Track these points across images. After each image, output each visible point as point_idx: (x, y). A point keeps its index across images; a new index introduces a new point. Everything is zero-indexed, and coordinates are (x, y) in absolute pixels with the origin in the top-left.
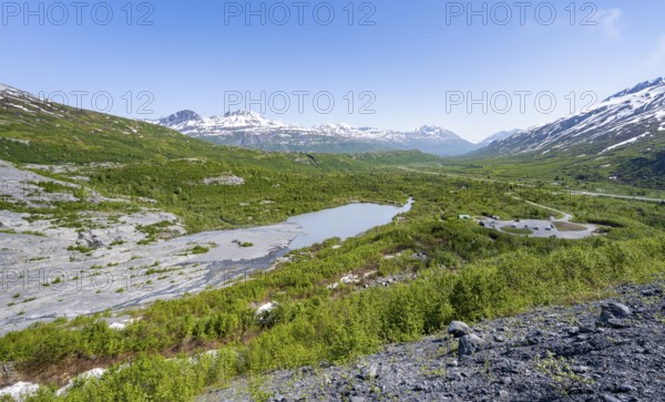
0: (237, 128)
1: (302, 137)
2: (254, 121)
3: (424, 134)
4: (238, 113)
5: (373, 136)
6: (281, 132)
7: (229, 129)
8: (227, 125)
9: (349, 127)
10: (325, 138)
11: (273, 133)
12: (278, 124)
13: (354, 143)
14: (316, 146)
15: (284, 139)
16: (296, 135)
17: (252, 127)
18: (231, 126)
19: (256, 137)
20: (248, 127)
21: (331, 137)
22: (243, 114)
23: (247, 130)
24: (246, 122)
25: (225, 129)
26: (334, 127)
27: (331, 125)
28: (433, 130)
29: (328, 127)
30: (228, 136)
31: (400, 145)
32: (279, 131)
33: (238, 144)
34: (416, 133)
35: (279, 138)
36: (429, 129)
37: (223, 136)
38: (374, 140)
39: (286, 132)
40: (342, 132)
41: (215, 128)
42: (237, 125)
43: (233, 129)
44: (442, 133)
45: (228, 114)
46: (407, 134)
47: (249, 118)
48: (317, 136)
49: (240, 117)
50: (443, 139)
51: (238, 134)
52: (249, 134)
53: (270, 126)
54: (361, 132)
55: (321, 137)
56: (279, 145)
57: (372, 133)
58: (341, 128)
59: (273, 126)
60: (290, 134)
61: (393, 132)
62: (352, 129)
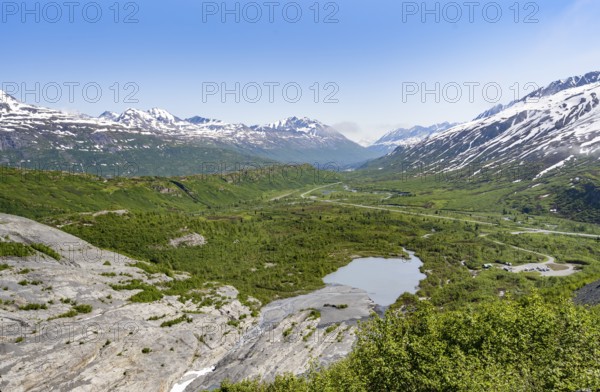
1: (99, 137)
3: (294, 132)
5: (214, 134)
6: (55, 127)
9: (171, 117)
10: (140, 140)
11: (40, 128)
14: (125, 153)
15: (65, 140)
16: (85, 132)
19: (7, 136)
21: (150, 137)
26: (148, 117)
27: (141, 114)
28: (305, 125)
29: (136, 116)
31: (260, 148)
32: (50, 125)
34: (280, 130)
35: (54, 138)
36: (300, 124)
38: (218, 142)
39: (66, 127)
40: (162, 125)
44: (319, 131)
46: (267, 129)
48: (125, 135)
50: (322, 140)
53: (33, 116)
54: (192, 126)
55: (132, 136)
56: (54, 151)
57: (212, 128)
58: (159, 119)
59: (37, 116)
60: (74, 131)
61: (244, 127)
62: (177, 119)
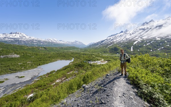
0: (16, 38)
1: (42, 42)
2: (23, 36)
4: (16, 33)
5: (63, 43)
6: (34, 40)
7: (12, 38)
8: (11, 37)
9: (56, 40)
10: (49, 43)
11: (31, 40)
12: (33, 38)
13: (58, 44)
14: (46, 45)
15: (35, 43)
16: (39, 41)
17: (22, 38)
18: (13, 37)
19: (24, 41)
20: (21, 38)
21: (51, 42)
22: (18, 34)
23: (20, 39)
24: (20, 36)
25: (10, 38)
26: (52, 40)
27: (51, 39)
29: (50, 39)
30: (12, 41)
31: (70, 45)
32: (33, 40)
33: (17, 43)
34: (74, 42)
35: (34, 42)
36: (77, 42)
37: (9, 41)
38: (64, 44)
39: (36, 40)
41: (5, 38)
42: (15, 37)
43: (14, 38)
44: (80, 43)
45: (11, 33)
46: (72, 42)
47: (21, 35)
48: (47, 42)
49: (17, 35)
50: (80, 44)
51: (16, 40)
52: (21, 41)
53: (30, 38)
54: (60, 41)
55: (48, 42)
56: (33, 44)
57: (63, 42)
58: (54, 40)
59: (31, 38)
60: (37, 41)
61: (68, 42)
62: (57, 40)
